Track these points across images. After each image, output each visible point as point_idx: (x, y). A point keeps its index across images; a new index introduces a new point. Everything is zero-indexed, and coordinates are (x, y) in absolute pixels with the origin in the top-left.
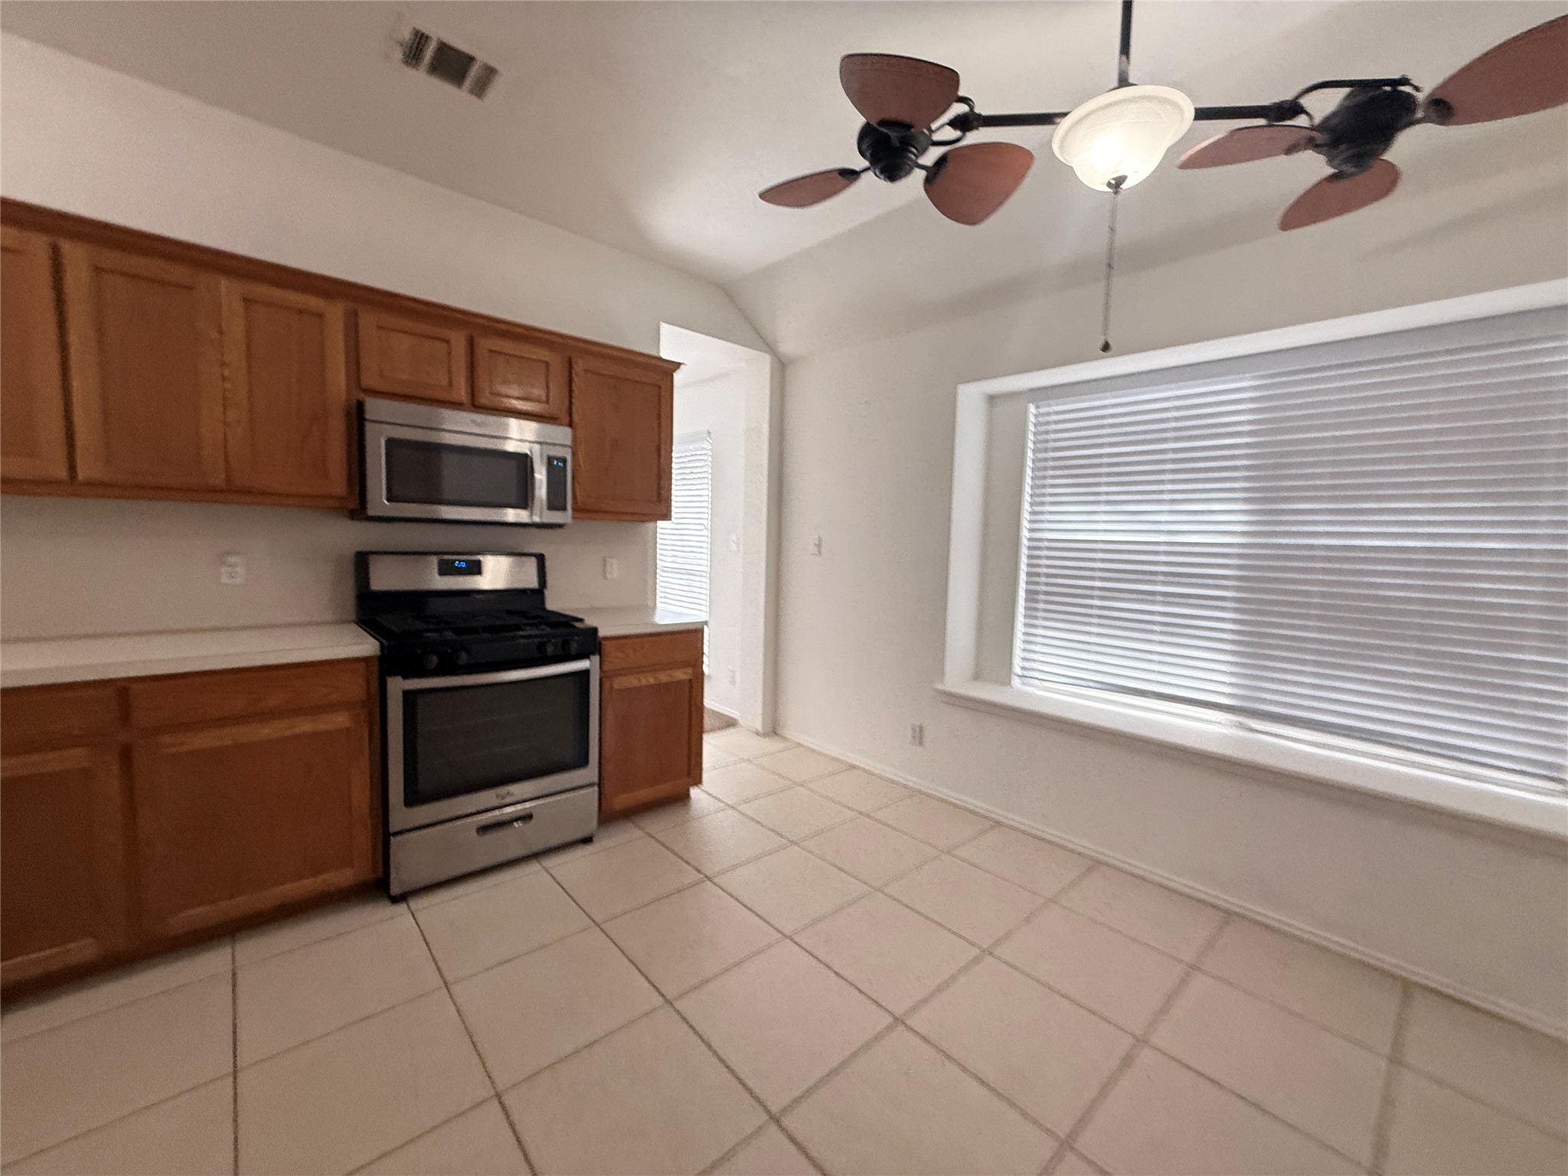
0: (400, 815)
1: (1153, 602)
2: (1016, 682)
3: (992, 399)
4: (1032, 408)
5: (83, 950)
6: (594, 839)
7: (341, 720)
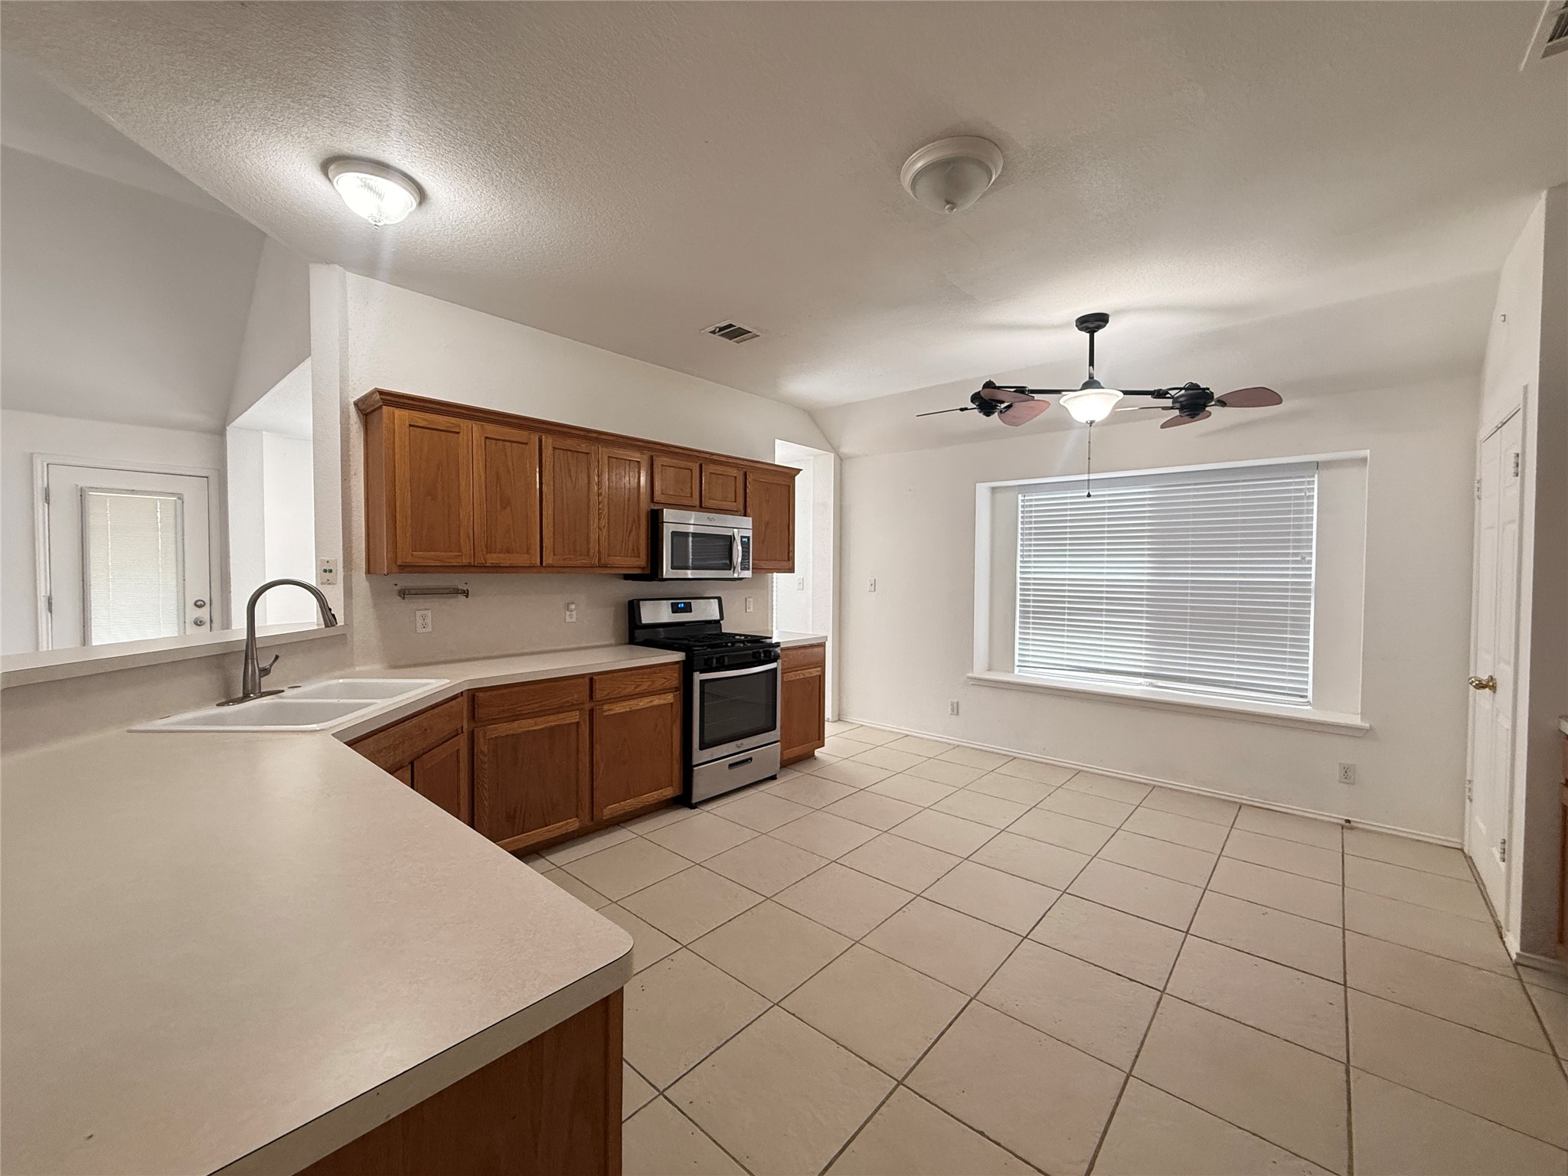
0: (699, 756)
1: (1101, 615)
2: (1017, 670)
3: (993, 489)
4: (1020, 497)
5: (573, 824)
6: (777, 777)
7: (669, 698)
